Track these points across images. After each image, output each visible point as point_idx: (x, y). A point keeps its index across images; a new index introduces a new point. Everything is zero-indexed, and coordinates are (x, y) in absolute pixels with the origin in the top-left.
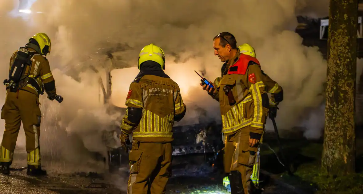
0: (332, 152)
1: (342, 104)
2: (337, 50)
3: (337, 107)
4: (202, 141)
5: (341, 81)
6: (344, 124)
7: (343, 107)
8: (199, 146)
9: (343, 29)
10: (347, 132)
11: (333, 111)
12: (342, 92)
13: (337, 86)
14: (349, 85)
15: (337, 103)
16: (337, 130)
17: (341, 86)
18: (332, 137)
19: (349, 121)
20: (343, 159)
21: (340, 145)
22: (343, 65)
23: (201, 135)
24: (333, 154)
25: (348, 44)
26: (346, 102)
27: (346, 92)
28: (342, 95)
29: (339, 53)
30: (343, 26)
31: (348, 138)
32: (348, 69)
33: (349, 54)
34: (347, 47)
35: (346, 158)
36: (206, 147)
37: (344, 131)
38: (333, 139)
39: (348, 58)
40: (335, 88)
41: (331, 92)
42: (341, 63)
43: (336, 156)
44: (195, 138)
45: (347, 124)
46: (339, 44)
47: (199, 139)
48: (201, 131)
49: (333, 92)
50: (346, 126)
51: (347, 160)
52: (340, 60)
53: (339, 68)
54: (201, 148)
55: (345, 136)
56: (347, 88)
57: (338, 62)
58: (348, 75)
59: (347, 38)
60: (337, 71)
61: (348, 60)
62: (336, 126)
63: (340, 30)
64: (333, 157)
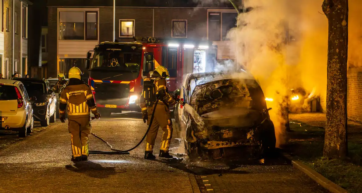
0: (329, 142)
1: (335, 110)
2: (332, 73)
3: (332, 112)
4: (251, 137)
5: (335, 94)
6: (337, 123)
7: (336, 112)
8: (248, 141)
9: (336, 59)
10: (339, 129)
11: (330, 114)
12: (336, 101)
13: (332, 98)
14: (340, 97)
15: (332, 109)
16: (332, 127)
17: (335, 97)
18: (330, 133)
19: (340, 121)
20: (337, 147)
21: (334, 137)
22: (336, 83)
23: (250, 133)
24: (330, 144)
25: (340, 70)
26: (338, 108)
27: (338, 102)
28: (335, 103)
29: (333, 75)
30: (336, 57)
31: (340, 133)
32: (339, 86)
33: (340, 76)
34: (339, 71)
35: (338, 146)
36: (253, 141)
37: (337, 128)
38: (330, 134)
39: (339, 78)
40: (331, 99)
41: (329, 102)
42: (335, 82)
43: (332, 145)
44: (246, 136)
45: (339, 123)
46: (333, 69)
47: (249, 136)
48: (250, 131)
49: (330, 102)
50: (338, 125)
51: (339, 148)
52: (334, 80)
53: (333, 85)
54: (250, 142)
55: (338, 132)
56: (339, 99)
57: (333, 81)
58: (339, 91)
59: (339, 65)
60: (332, 88)
61: (340, 80)
62: (332, 124)
63: (334, 60)
64: (330, 146)
